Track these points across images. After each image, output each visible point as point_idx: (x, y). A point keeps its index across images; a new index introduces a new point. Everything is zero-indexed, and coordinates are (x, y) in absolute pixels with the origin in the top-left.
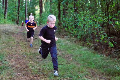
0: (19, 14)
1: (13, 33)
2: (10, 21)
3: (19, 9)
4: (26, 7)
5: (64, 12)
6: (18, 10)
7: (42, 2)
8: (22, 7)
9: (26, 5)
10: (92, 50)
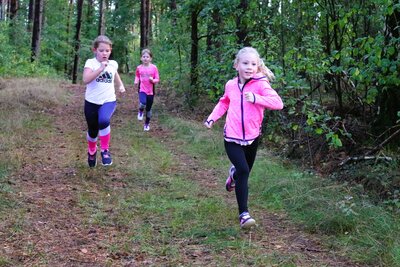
0: (77, 48)
1: (50, 105)
2: (48, 67)
3: (78, 32)
4: (100, 27)
5: (209, 43)
6: (77, 37)
7: (147, 12)
8: (88, 29)
9: (100, 21)
10: (283, 157)
